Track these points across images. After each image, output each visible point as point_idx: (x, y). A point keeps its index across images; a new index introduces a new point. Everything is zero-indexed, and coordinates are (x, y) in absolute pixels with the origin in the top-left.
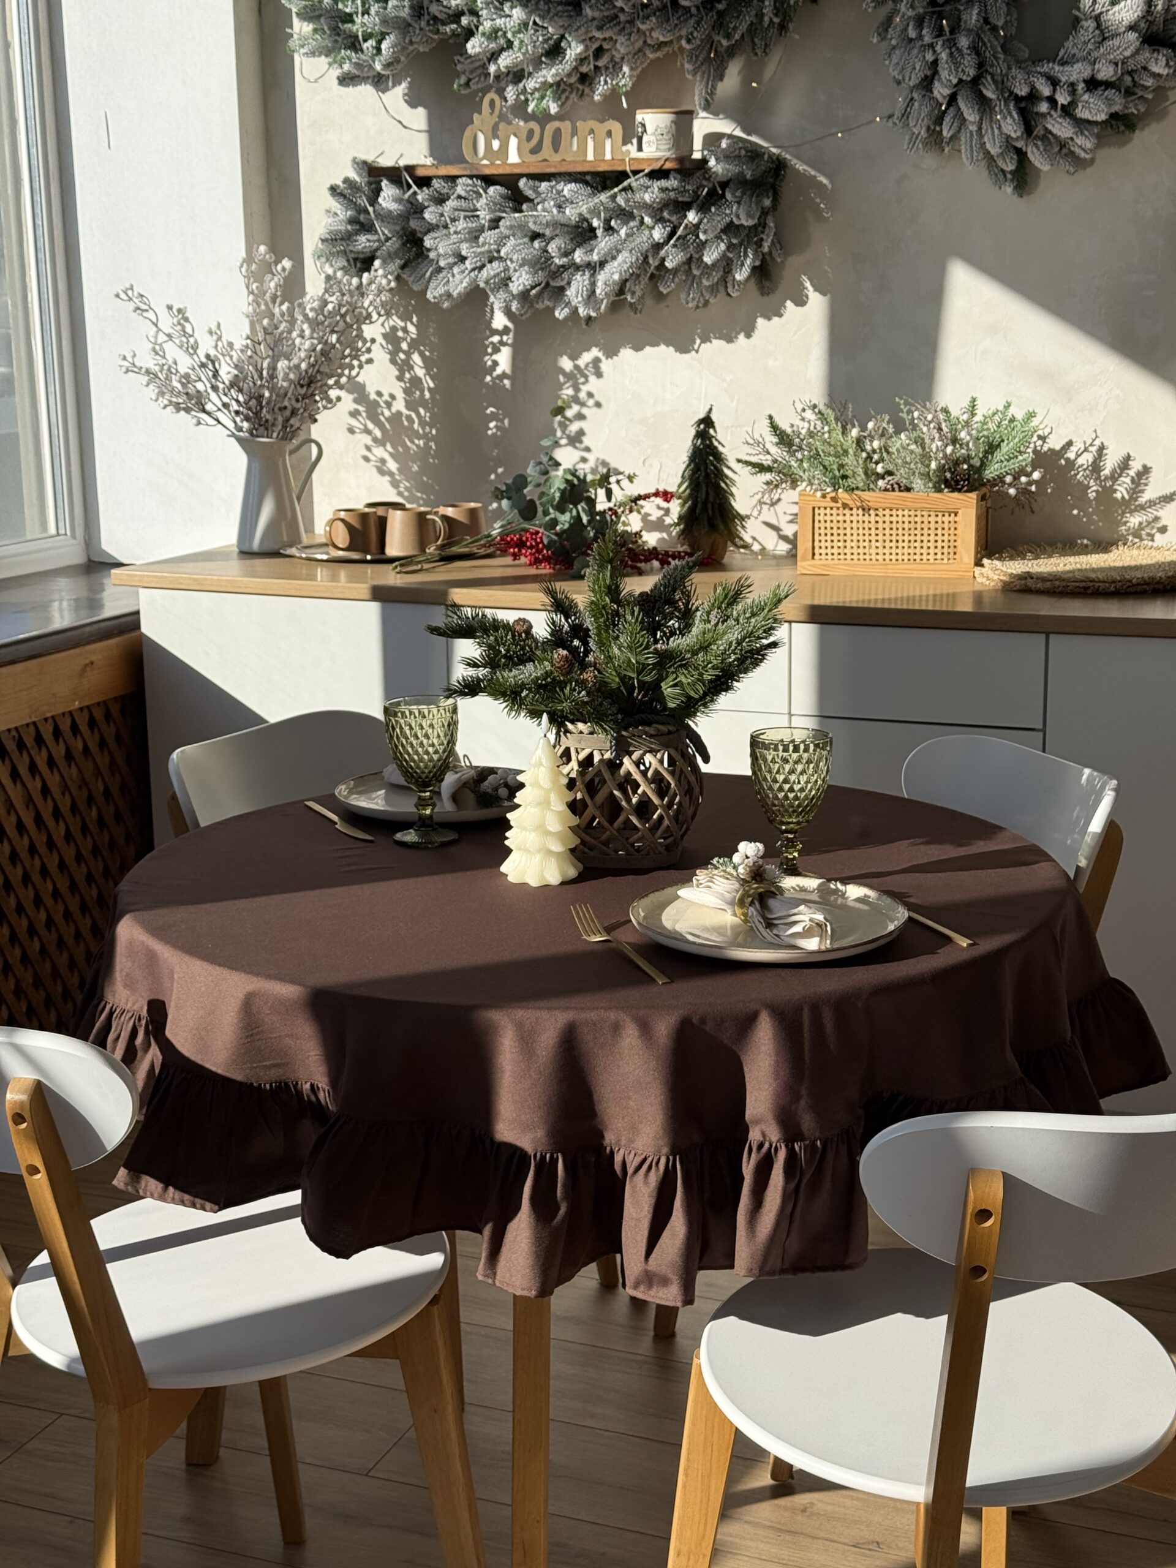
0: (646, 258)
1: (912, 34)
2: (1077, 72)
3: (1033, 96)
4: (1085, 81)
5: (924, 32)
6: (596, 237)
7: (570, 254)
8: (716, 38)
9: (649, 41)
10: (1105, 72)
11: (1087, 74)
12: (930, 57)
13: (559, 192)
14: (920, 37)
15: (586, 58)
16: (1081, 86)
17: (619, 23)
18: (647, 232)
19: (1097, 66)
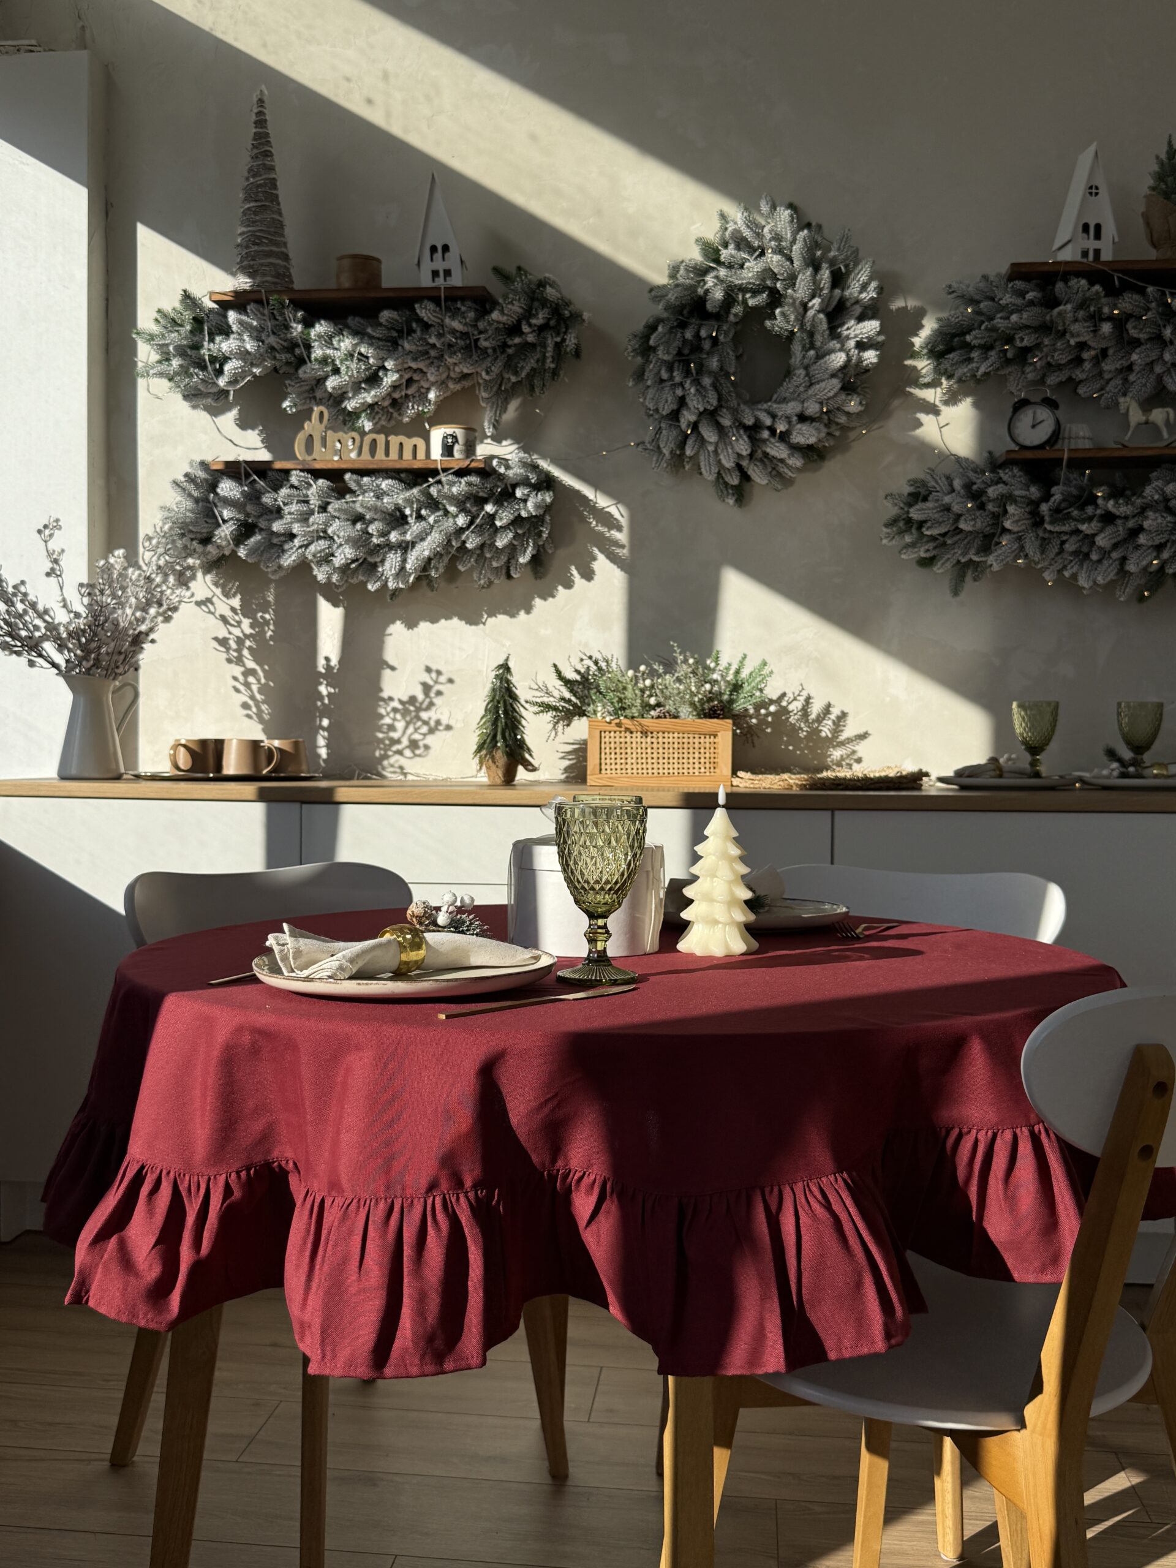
0: (449, 541)
1: (665, 375)
2: (792, 408)
3: (757, 426)
4: (796, 415)
5: (675, 374)
6: (407, 523)
7: (386, 535)
8: (506, 376)
9: (452, 375)
10: (812, 408)
11: (798, 409)
12: (679, 392)
13: (378, 486)
14: (671, 378)
15: (400, 385)
16: (795, 419)
17: (429, 358)
18: (451, 520)
19: (805, 405)
